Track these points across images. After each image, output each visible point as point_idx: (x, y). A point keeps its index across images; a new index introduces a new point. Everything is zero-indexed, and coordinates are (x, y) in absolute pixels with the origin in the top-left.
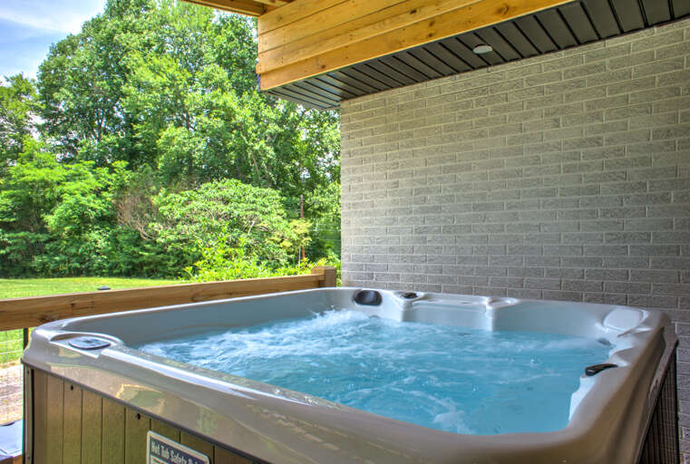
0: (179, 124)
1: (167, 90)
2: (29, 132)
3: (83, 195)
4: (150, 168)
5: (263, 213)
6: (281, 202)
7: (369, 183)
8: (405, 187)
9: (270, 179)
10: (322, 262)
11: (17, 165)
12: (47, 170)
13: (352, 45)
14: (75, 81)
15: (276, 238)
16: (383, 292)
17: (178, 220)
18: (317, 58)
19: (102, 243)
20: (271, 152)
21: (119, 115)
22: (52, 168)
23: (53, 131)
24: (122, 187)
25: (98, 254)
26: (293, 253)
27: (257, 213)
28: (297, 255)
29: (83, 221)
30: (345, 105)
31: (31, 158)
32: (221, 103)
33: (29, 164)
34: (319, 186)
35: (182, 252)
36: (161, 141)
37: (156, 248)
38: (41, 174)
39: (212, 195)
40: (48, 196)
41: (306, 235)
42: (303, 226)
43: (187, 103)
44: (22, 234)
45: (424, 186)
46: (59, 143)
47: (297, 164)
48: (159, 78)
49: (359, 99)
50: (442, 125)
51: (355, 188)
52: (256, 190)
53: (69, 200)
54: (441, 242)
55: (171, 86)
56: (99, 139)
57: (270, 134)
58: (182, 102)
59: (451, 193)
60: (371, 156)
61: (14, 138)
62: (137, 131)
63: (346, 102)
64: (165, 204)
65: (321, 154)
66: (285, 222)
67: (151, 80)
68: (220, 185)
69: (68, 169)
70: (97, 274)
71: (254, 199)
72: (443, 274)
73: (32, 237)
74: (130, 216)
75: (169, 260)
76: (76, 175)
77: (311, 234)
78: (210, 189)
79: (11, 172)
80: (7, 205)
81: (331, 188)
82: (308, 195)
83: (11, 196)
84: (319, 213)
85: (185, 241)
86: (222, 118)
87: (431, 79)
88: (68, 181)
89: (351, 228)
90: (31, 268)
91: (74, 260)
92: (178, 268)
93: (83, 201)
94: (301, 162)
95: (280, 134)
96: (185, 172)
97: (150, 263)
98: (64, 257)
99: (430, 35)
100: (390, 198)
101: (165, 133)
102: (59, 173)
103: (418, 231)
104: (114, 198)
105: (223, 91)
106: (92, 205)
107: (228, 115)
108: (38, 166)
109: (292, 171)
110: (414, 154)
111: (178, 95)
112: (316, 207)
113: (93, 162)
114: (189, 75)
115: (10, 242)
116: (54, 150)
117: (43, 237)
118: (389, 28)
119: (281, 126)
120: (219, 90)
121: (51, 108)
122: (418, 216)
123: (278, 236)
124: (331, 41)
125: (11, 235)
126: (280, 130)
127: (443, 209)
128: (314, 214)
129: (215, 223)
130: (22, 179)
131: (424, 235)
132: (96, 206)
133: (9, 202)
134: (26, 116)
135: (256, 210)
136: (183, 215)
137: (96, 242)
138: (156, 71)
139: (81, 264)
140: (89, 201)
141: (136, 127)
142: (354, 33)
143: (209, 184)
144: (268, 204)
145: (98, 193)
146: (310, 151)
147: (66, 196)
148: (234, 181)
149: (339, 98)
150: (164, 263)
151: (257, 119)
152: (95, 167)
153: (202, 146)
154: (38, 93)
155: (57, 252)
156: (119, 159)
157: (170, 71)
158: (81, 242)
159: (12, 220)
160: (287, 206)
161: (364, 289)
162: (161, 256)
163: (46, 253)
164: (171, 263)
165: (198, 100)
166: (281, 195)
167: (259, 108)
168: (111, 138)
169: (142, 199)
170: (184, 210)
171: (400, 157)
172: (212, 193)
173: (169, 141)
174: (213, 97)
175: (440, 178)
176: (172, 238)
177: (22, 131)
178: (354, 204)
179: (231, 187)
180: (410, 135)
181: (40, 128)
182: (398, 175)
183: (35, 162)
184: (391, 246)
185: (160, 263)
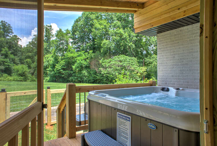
0: (107, 39)
1: (104, 29)
2: (69, 44)
3: (82, 60)
4: (99, 52)
5: (132, 65)
6: (137, 61)
7: (166, 57)
8: (177, 58)
9: (134, 55)
10: (151, 80)
11: (66, 53)
12: (73, 54)
13: (161, 19)
14: (80, 29)
15: (135, 73)
16: (170, 88)
17: (107, 67)
18: (150, 23)
19: (86, 74)
20: (134, 46)
21: (91, 37)
22: (74, 53)
23: (75, 43)
24: (92, 58)
25: (85, 77)
26: (141, 77)
27: (130, 65)
28: (142, 78)
29: (81, 68)
30: (158, 35)
31: (69, 51)
32: (119, 32)
33: (69, 52)
34: (149, 56)
35: (108, 76)
36: (102, 44)
37: (101, 75)
38: (72, 55)
39: (117, 60)
40: (73, 61)
41: (145, 72)
42: (144, 69)
43: (109, 33)
44: (67, 71)
45: (182, 58)
46: (76, 46)
47: (142, 49)
48: (102, 26)
49: (163, 33)
50: (188, 39)
51: (161, 58)
52: (130, 58)
53: (78, 62)
54: (188, 74)
55: (105, 28)
56: (86, 45)
57: (134, 40)
58: (108, 32)
59: (191, 60)
60: (166, 49)
61: (66, 46)
62: (95, 42)
63: (159, 34)
64: (104, 62)
65: (150, 46)
66: (138, 67)
67: (100, 27)
68: (119, 57)
69: (78, 53)
70: (85, 83)
71: (129, 61)
72: (189, 83)
73: (70, 72)
74: (94, 66)
75: (104, 79)
76: (80, 55)
77: (147, 71)
78: (116, 58)
79: (65, 55)
80: (64, 64)
81: (153, 57)
82: (145, 59)
83: (65, 61)
84: (149, 64)
85: (109, 73)
86: (119, 37)
87: (185, 26)
88: (78, 56)
89: (160, 70)
90: (69, 81)
91: (79, 78)
92: (106, 81)
93: (82, 62)
94: (143, 48)
95: (137, 40)
96: (109, 53)
97: (99, 80)
98: (77, 78)
99: (184, 15)
100: (172, 61)
101: (103, 42)
102: (76, 54)
103: (181, 71)
104: (89, 61)
105: (120, 28)
106: (84, 63)
107: (121, 35)
108: (71, 53)
109: (140, 51)
110: (179, 48)
111: (107, 31)
112: (148, 62)
113: (84, 51)
114: (110, 25)
115: (64, 73)
116: (75, 48)
117: (72, 72)
118: (172, 14)
119: (137, 38)
120: (118, 28)
121: (74, 37)
122: (181, 66)
123: (136, 72)
124: (154, 19)
125: (65, 71)
126: (137, 39)
127: (189, 64)
128: (148, 65)
129: (118, 68)
130: (67, 57)
131: (183, 72)
132: (85, 63)
133: (64, 63)
134: (69, 40)
135: (130, 64)
136: (109, 66)
137: (85, 73)
138: (100, 24)
139: (81, 79)
140: (83, 62)
141: (95, 40)
142: (161, 16)
143: (116, 56)
144: (133, 62)
145: (85, 60)
146: (146, 44)
147: (77, 61)
148: (123, 55)
149: (157, 33)
150: (103, 80)
151: (130, 36)
152: (85, 52)
153: (113, 45)
154: (71, 33)
155: (75, 76)
156: (91, 50)
157: (105, 24)
158: (81, 73)
159: (65, 67)
160: (139, 62)
161: (164, 87)
162: (102, 78)
163: (72, 76)
164: (105, 80)
165: (112, 32)
166: (137, 59)
167: (130, 33)
168: (89, 44)
169: (97, 61)
170: (109, 64)
171: (175, 49)
172: (117, 59)
173: (104, 44)
174: (117, 31)
175: (187, 55)
176: (106, 72)
177: (67, 44)
178: (161, 63)
179: (122, 57)
180: (178, 43)
181: (72, 43)
182: (175, 54)
183: (70, 52)
184: (172, 75)
185: (101, 80)
